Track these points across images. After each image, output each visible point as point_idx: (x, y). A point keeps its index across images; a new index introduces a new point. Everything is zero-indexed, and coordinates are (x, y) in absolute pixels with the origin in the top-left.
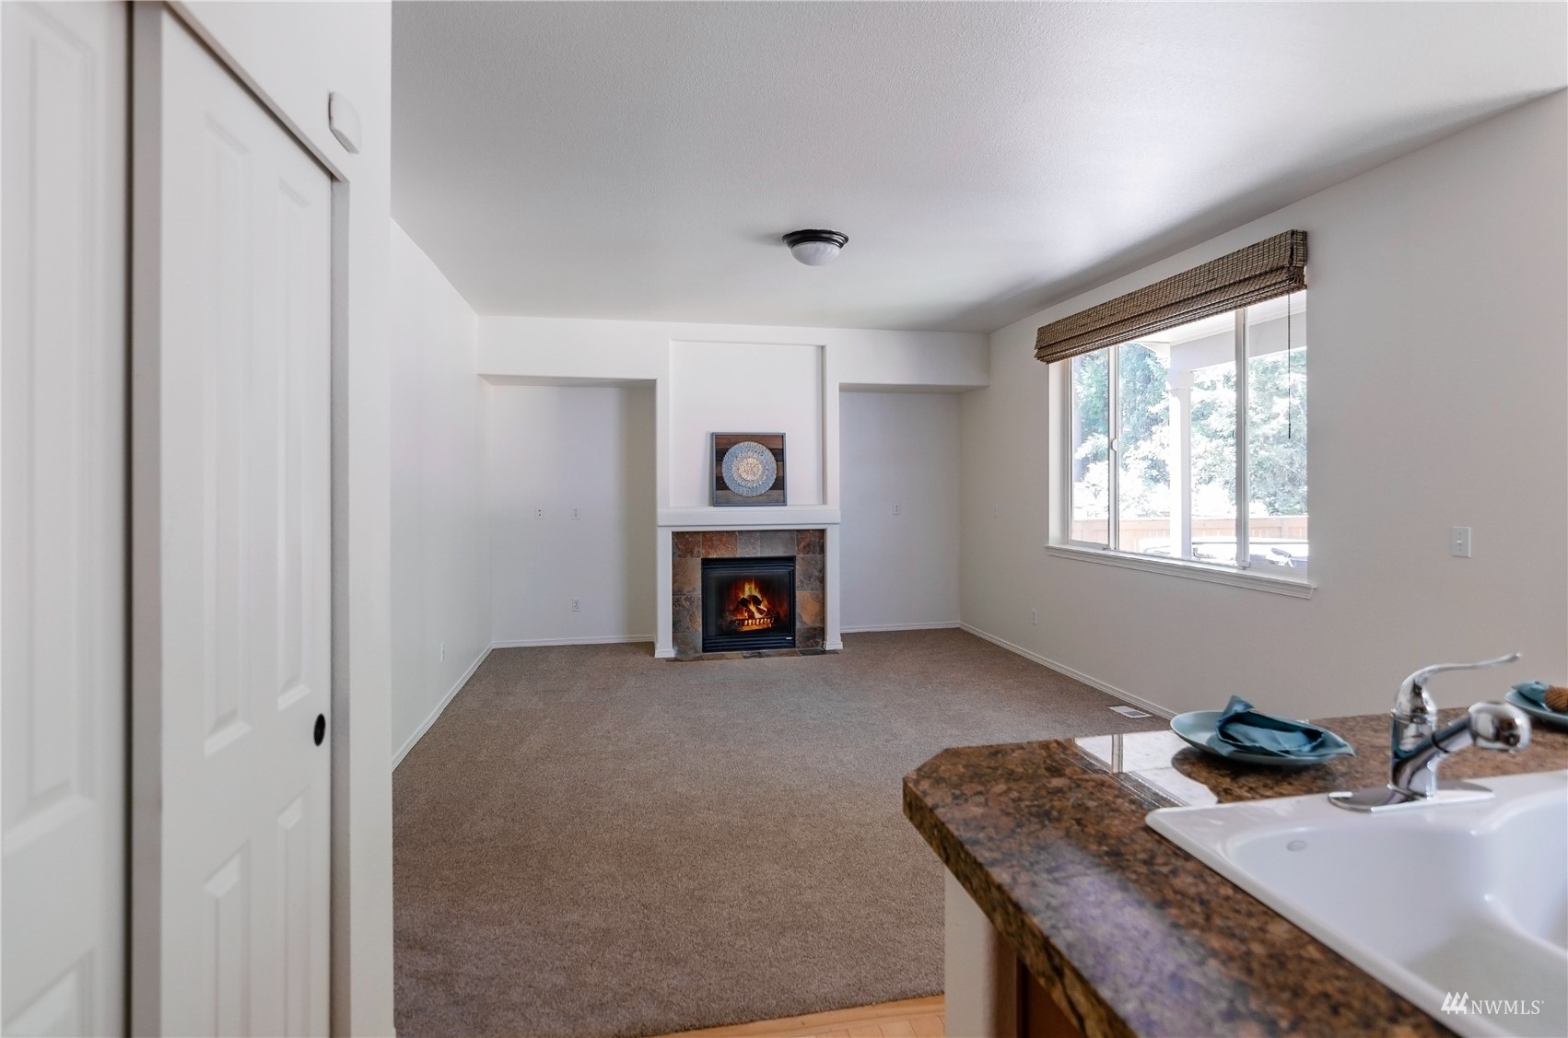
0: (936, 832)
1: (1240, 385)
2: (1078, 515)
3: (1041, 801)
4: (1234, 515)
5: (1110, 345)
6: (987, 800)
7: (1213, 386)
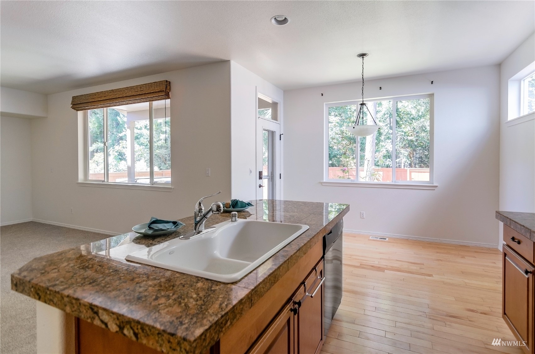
0: (32, 289)
1: (151, 129)
2: (91, 172)
3: (84, 264)
4: (149, 170)
5: (104, 107)
6: (58, 270)
7: (141, 129)
